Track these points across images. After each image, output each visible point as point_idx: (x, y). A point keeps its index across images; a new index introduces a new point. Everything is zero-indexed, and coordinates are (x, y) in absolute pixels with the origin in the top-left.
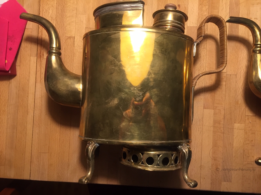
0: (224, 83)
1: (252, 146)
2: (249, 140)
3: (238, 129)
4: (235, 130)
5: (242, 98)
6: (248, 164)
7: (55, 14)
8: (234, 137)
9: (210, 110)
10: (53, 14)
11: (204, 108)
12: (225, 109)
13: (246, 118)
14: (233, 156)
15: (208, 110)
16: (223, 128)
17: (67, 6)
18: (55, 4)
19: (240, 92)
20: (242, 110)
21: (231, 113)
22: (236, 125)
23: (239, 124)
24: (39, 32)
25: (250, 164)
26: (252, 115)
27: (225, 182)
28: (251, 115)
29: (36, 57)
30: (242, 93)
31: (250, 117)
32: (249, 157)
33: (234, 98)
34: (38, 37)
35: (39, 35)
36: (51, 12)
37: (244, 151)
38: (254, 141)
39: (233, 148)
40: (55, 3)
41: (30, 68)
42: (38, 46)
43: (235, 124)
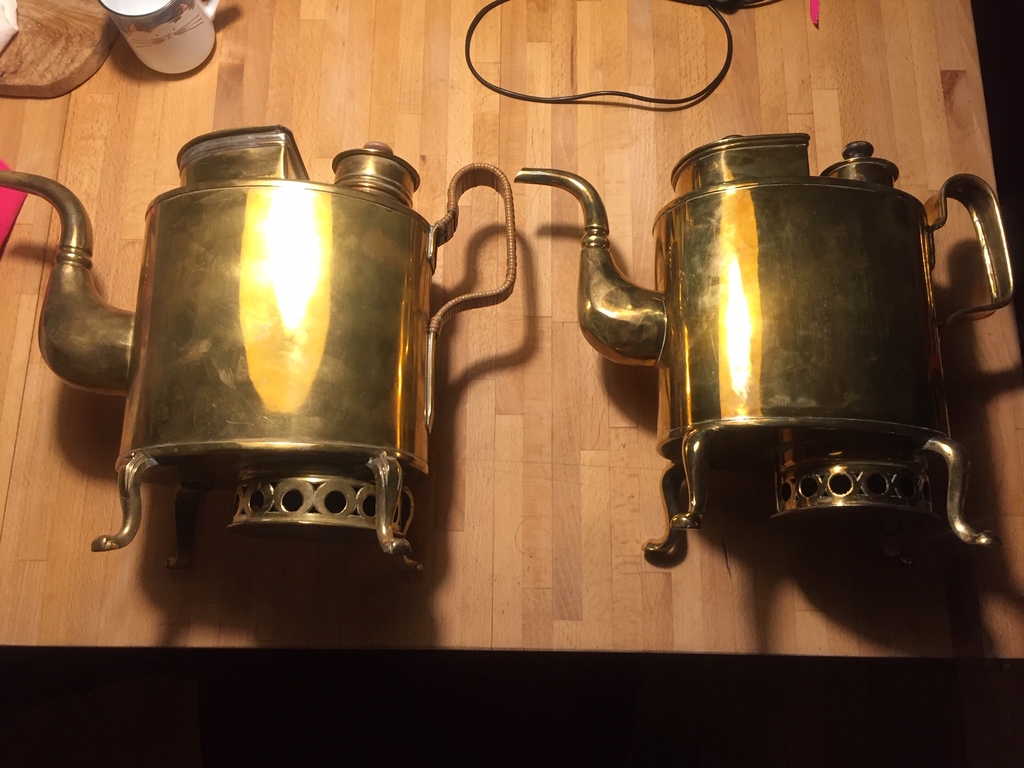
0: (546, 344)
1: (634, 510)
2: (622, 495)
3: (590, 466)
4: (583, 469)
5: (597, 380)
6: (625, 563)
7: (98, 185)
8: (582, 489)
9: (514, 417)
10: (92, 186)
11: (498, 412)
12: (555, 411)
13: (612, 435)
14: (583, 543)
15: (508, 416)
16: (550, 466)
17: (131, 165)
18: (100, 163)
19: (590, 366)
20: (600, 413)
21: (570, 422)
22: (587, 456)
23: (593, 452)
24: (51, 231)
25: (631, 563)
26: (627, 425)
27: (564, 619)
28: (625, 424)
29: (36, 296)
30: (595, 367)
31: (621, 431)
32: (626, 543)
33: (576, 382)
34: (46, 244)
35: (50, 240)
36: (86, 180)
37: (611, 527)
38: (637, 497)
39: (580, 518)
40: (101, 159)
41: (16, 324)
42: (46, 265)
43: (583, 453)
